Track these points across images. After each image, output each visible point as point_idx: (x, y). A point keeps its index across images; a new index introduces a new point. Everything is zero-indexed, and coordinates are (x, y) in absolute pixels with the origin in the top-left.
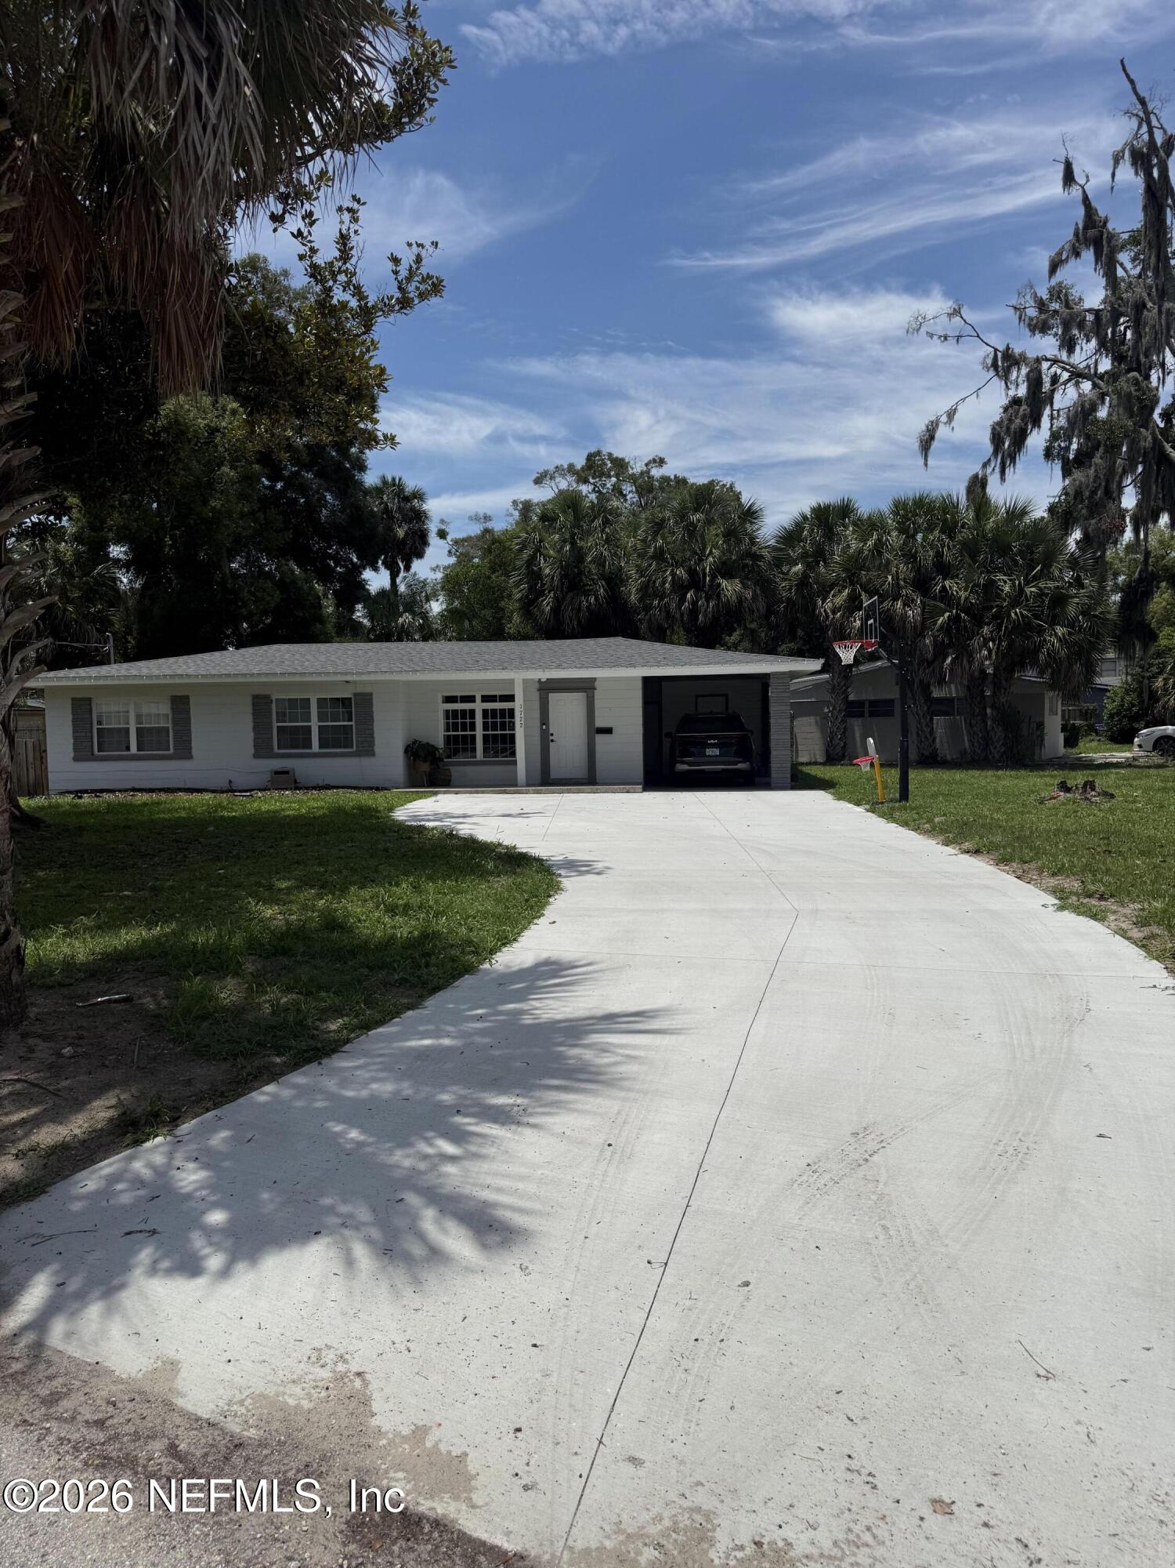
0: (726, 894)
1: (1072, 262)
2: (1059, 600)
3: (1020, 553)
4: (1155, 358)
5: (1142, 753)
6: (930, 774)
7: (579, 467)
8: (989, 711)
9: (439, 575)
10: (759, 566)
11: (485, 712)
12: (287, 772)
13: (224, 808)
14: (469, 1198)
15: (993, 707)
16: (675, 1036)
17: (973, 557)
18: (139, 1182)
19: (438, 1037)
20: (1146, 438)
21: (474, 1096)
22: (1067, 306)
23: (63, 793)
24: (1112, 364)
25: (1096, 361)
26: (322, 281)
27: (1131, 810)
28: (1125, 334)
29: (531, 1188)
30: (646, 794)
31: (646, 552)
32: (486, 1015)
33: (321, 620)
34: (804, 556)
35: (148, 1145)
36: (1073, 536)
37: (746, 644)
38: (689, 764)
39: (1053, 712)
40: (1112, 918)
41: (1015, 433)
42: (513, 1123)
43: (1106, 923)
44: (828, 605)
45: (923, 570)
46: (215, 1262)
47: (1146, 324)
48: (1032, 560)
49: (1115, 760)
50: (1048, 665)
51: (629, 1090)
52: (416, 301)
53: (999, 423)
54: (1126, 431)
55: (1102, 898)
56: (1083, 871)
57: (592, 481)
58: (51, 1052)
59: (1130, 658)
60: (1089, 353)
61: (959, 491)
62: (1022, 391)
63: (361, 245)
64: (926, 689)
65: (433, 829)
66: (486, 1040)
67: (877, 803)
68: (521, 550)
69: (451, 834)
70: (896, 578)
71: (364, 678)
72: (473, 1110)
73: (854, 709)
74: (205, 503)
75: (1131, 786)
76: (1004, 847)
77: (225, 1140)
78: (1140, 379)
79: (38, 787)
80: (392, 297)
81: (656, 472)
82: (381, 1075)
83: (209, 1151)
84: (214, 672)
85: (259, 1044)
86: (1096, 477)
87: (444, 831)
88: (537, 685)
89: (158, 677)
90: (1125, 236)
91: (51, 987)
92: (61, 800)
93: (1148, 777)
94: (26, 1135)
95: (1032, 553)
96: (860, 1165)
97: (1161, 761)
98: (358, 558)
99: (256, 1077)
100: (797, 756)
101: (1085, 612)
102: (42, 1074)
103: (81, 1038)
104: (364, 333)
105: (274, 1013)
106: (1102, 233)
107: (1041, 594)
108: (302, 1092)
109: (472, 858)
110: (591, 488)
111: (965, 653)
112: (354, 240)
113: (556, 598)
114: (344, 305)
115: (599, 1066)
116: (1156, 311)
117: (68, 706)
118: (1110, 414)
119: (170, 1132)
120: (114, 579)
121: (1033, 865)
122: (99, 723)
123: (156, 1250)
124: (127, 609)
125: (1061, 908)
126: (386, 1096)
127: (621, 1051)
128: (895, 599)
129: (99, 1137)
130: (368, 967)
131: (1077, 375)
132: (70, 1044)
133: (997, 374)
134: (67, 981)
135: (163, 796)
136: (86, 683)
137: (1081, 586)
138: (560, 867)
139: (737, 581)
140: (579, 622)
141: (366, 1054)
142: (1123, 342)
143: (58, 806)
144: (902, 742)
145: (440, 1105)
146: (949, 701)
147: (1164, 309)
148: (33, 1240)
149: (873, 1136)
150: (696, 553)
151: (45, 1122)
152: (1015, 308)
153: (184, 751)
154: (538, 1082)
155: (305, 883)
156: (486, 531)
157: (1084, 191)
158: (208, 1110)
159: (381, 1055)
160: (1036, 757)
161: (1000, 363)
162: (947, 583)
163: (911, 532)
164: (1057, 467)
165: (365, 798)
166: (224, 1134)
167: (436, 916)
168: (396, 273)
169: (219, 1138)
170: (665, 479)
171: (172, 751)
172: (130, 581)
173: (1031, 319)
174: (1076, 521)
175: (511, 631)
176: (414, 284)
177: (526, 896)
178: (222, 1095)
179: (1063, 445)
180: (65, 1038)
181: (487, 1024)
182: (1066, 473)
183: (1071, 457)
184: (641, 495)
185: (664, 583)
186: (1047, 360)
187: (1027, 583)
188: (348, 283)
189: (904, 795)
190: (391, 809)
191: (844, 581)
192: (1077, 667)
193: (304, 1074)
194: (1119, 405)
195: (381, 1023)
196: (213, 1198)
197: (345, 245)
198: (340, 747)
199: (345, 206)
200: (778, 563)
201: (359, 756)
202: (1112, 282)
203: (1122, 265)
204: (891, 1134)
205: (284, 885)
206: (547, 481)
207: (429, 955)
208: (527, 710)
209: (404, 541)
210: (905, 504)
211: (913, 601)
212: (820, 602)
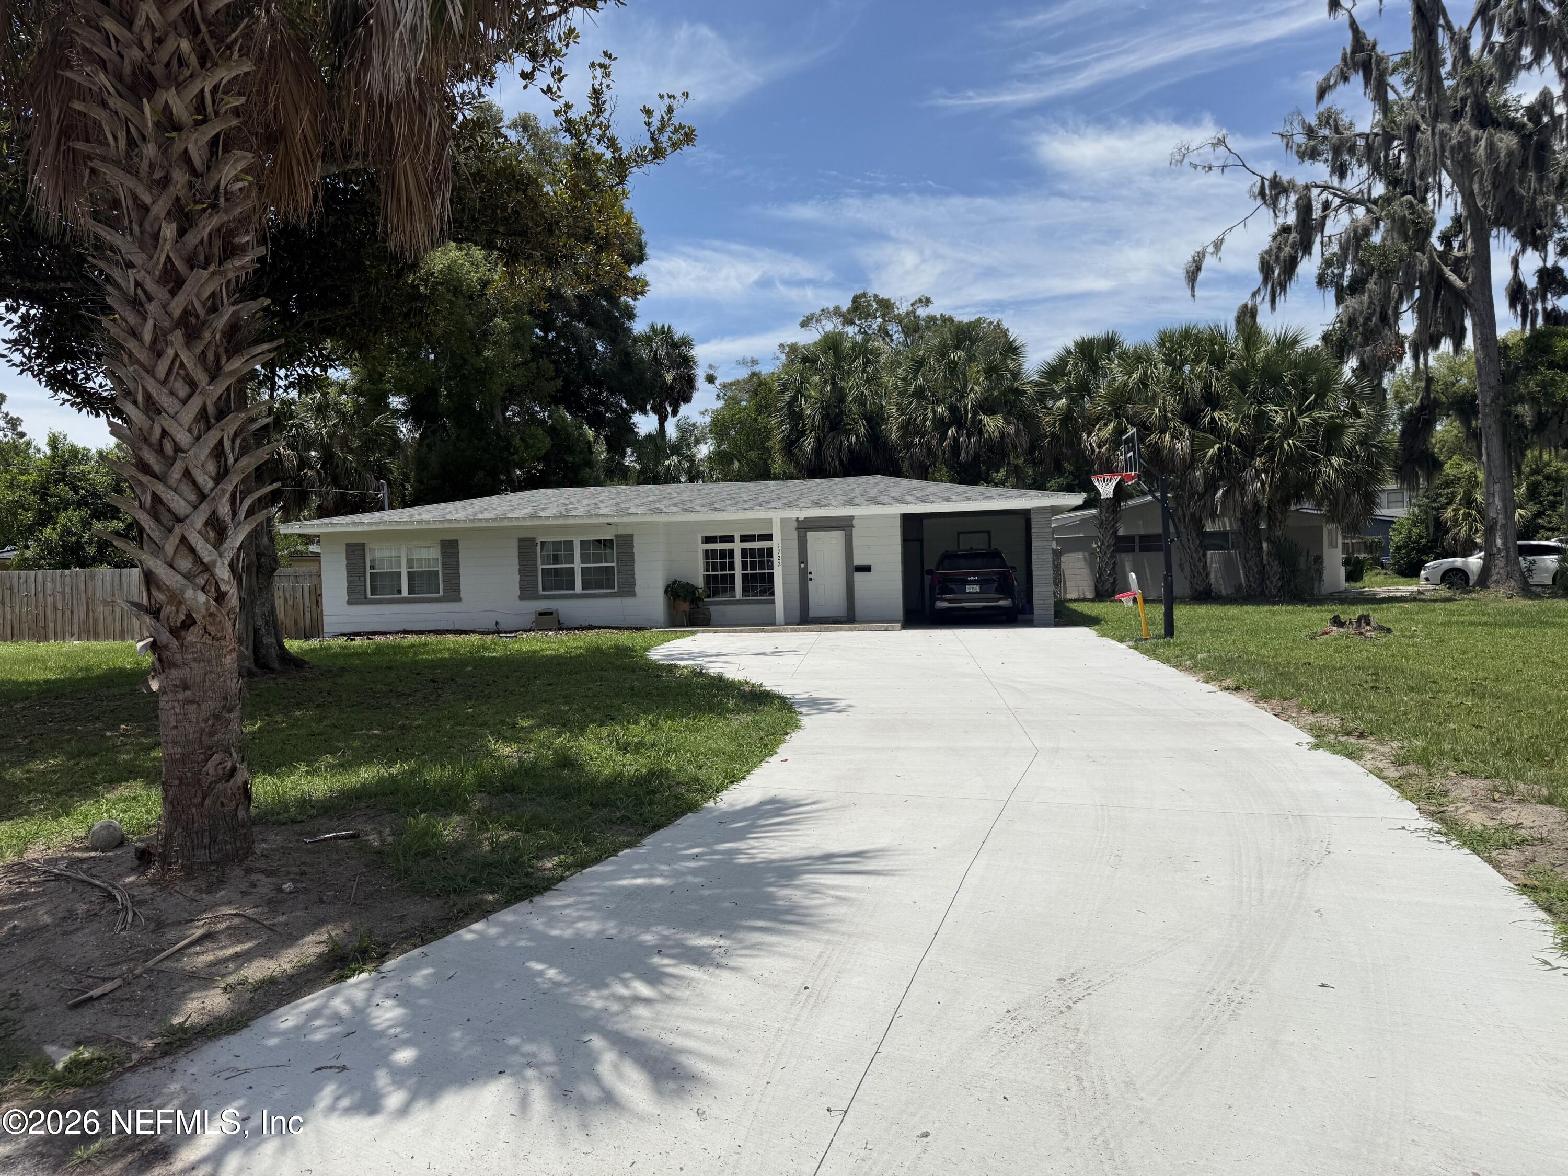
0: (966, 732)
1: (1341, 87)
2: (1334, 431)
3: (1293, 383)
4: (1430, 180)
5: (1430, 587)
6: (1202, 610)
7: (844, 309)
8: (1265, 545)
9: (708, 419)
10: (1021, 402)
11: (744, 552)
12: (551, 614)
13: (486, 649)
14: (656, 1042)
15: (1268, 540)
16: (888, 878)
17: (1243, 388)
18: (337, 1018)
19: (652, 876)
20: (1423, 262)
21: (678, 936)
22: (1337, 131)
23: (336, 636)
24: (1387, 188)
25: (1370, 186)
26: (575, 135)
27: (1408, 645)
28: (1399, 158)
29: (720, 1032)
30: (904, 632)
31: (907, 391)
32: (703, 854)
33: (589, 464)
34: (1069, 389)
35: (352, 980)
36: (1349, 364)
37: (1012, 480)
38: (949, 601)
39: (1333, 545)
40: (1369, 756)
41: (1285, 261)
42: (712, 964)
43: (1362, 762)
44: (1094, 439)
45: (1191, 402)
46: (395, 1100)
47: (1420, 146)
48: (1304, 390)
49: (1399, 594)
50: (1324, 497)
51: (834, 932)
52: (669, 150)
53: (1269, 252)
54: (1401, 255)
55: (1361, 735)
56: (1344, 706)
57: (857, 322)
58: (272, 887)
59: (1414, 487)
60: (1362, 178)
61: (1228, 322)
62: (1291, 219)
63: (614, 99)
64: (1198, 523)
65: (686, 667)
66: (696, 880)
67: (1140, 640)
68: (782, 392)
69: (701, 672)
70: (1163, 410)
71: (625, 519)
72: (674, 951)
73: (1124, 545)
74: (479, 353)
75: (1412, 620)
76: (1265, 684)
77: (425, 977)
78: (1415, 202)
79: (314, 630)
80: (645, 148)
81: (922, 312)
82: (588, 914)
83: (410, 988)
84: (481, 516)
85: (473, 881)
86: (1371, 303)
87: (694, 670)
88: (795, 524)
89: (428, 522)
90: (1398, 58)
91: (285, 824)
92: (332, 642)
93: (1432, 611)
94: (237, 969)
95: (1305, 382)
96: (1062, 1013)
97: (1448, 594)
98: (627, 403)
99: (467, 914)
100: (1065, 593)
101: (1364, 441)
102: (260, 909)
103: (303, 873)
104: (618, 184)
105: (493, 850)
106: (1370, 57)
107: (1315, 423)
108: (509, 929)
109: (715, 696)
110: (857, 329)
111: (1237, 486)
112: (606, 95)
113: (818, 439)
114: (599, 158)
115: (807, 908)
116: (1430, 132)
117: (343, 549)
118: (1384, 239)
119: (376, 969)
120: (394, 430)
121: (1293, 702)
122: (372, 567)
123: (339, 1087)
124: (406, 457)
125: (1316, 746)
126: (589, 936)
127: (832, 892)
128: (1163, 432)
129: (308, 972)
130: (591, 804)
131: (1349, 201)
132: (291, 880)
133: (1265, 203)
134: (299, 818)
135: (433, 638)
136: (359, 529)
137: (1358, 415)
138: (801, 705)
139: (999, 416)
140: (841, 461)
141: (578, 892)
142: (1398, 165)
143: (329, 648)
144: (1166, 577)
145: (642, 945)
146: (1224, 535)
147: (1437, 131)
148: (227, 1074)
149: (1080, 982)
150: (956, 390)
151: (256, 957)
152: (1282, 135)
153: (453, 593)
154: (744, 923)
155: (547, 721)
156: (754, 374)
157: (1351, 16)
158: (416, 946)
159: (591, 894)
160: (1315, 591)
161: (1267, 192)
162: (1216, 415)
163: (1178, 364)
164: (1331, 293)
165: (624, 638)
166: (427, 971)
167: (667, 753)
168: (648, 124)
169: (420, 977)
170: (932, 319)
171: (441, 593)
172: (410, 431)
173: (1299, 146)
174: (1352, 348)
175: (777, 471)
176: (666, 135)
177: (762, 734)
178: (432, 931)
179: (1336, 271)
180: (288, 873)
181: (701, 863)
182: (1339, 300)
183: (1345, 283)
184: (907, 335)
185: (925, 420)
186: (1317, 186)
187: (1301, 413)
188: (603, 136)
189: (1169, 630)
190: (647, 649)
191: (1110, 415)
192: (1355, 498)
193: (515, 912)
194: (1392, 229)
195: (597, 861)
196: (406, 1036)
197: (597, 99)
198: (602, 588)
199: (597, 62)
200: (1041, 398)
201: (620, 596)
202: (1385, 106)
203: (1392, 88)
204: (1099, 980)
205: (526, 723)
206: (813, 324)
207: (654, 792)
208: (784, 549)
209: (671, 388)
210: (1171, 336)
211: (1182, 433)
212: (1085, 436)
